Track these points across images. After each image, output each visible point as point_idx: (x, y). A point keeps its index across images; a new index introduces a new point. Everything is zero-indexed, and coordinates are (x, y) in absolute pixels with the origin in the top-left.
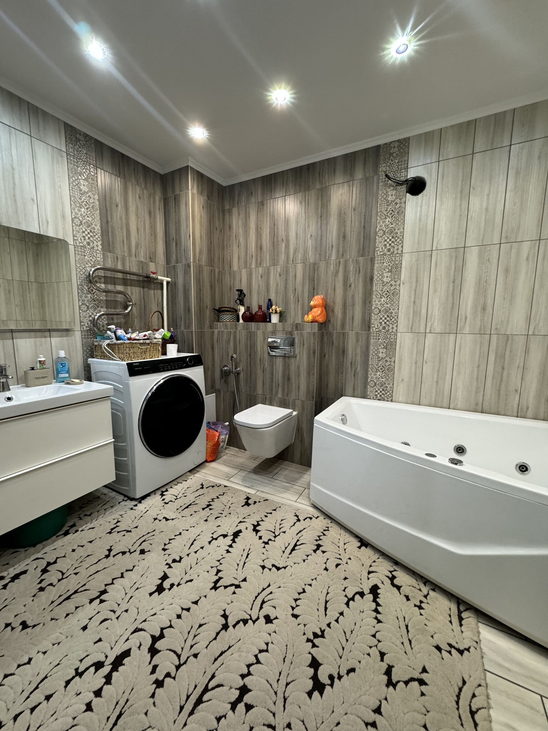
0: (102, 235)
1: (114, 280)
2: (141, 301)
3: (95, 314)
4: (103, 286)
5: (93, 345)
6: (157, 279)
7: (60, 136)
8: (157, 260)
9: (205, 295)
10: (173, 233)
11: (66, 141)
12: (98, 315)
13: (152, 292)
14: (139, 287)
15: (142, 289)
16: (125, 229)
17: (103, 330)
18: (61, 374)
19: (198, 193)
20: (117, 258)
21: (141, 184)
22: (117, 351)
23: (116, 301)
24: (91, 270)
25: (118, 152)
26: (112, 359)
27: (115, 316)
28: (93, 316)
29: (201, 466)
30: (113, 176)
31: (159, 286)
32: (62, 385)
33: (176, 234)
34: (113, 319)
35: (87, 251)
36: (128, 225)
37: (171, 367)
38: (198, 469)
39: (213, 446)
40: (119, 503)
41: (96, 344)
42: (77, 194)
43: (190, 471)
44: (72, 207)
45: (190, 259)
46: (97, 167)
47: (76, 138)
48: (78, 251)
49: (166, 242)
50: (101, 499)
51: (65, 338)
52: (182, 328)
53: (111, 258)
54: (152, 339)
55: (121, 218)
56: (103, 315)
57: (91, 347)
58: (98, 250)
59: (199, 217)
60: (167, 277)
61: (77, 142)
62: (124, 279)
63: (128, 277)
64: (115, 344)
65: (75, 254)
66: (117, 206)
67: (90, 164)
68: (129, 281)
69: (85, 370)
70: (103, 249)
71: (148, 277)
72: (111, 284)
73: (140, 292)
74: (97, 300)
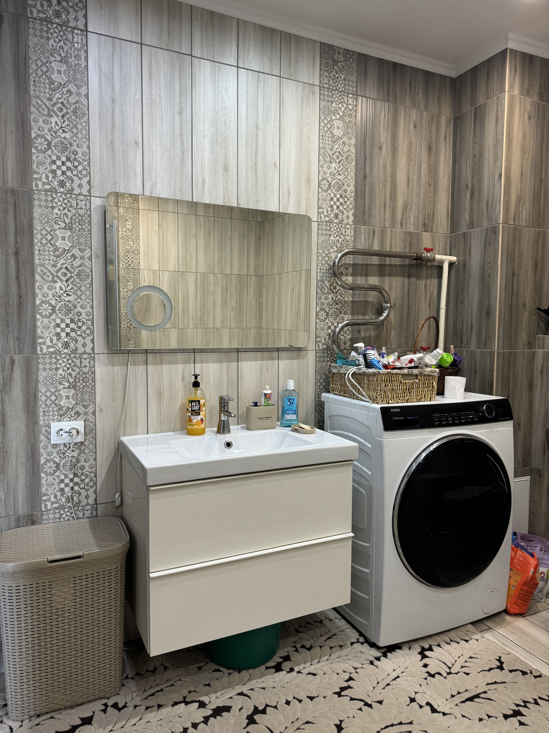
0: (356, 200)
1: (367, 269)
2: (403, 300)
3: (336, 324)
4: (350, 279)
5: (330, 372)
6: (434, 260)
7: (314, 65)
8: (435, 227)
9: (522, 282)
10: (467, 175)
11: (321, 69)
12: (340, 325)
13: (422, 283)
14: (403, 276)
15: (406, 280)
16: (389, 183)
17: (345, 349)
18: (288, 414)
19: (521, 94)
20: (374, 232)
21: (419, 104)
22: (366, 386)
23: (366, 302)
24: (336, 257)
25: (388, 62)
26: (357, 398)
27: (362, 327)
28: (333, 328)
29: (495, 619)
30: (379, 103)
31: (435, 272)
32: (287, 430)
33: (473, 176)
34: (359, 332)
35: (334, 227)
36: (394, 176)
37: (454, 420)
38: (489, 623)
39: (523, 584)
40: (352, 644)
41: (335, 371)
42: (328, 142)
43: (473, 623)
44: (321, 163)
45: (497, 219)
46: (357, 95)
47: (334, 61)
48: (322, 230)
49: (453, 193)
50: (325, 626)
51: (296, 361)
52: (473, 346)
53: (365, 234)
54: (422, 368)
55: (385, 166)
56: (347, 325)
57: (326, 375)
58: (348, 224)
59: (520, 138)
60: (451, 255)
61: (334, 65)
62: (380, 265)
63: (388, 261)
64: (364, 374)
65: (318, 234)
66: (380, 148)
67: (348, 93)
68: (387, 268)
69: (315, 410)
70: (355, 222)
71: (419, 258)
72: (361, 276)
73: (403, 284)
74: (341, 302)
